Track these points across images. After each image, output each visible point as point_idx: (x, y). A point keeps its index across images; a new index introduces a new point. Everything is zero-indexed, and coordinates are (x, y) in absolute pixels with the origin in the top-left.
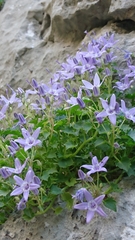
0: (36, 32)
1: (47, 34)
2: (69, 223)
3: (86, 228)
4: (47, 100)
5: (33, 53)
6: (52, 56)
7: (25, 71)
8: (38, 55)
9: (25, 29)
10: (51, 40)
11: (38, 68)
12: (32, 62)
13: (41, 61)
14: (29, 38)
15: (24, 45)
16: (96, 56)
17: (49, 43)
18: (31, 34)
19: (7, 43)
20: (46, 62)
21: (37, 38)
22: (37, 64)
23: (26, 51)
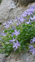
0: (14, 4)
1: (18, 4)
2: (27, 54)
3: (32, 56)
4: (21, 22)
5: (14, 10)
6: (19, 10)
7: (12, 14)
8: (15, 10)
9: (12, 3)
10: (19, 6)
11: (15, 14)
12: (14, 12)
13: (16, 12)
14: (13, 6)
15: (11, 8)
16: (33, 10)
17: (18, 7)
18: (13, 4)
19: (7, 7)
20: (18, 12)
21: (15, 6)
22: (15, 13)
23: (12, 9)
